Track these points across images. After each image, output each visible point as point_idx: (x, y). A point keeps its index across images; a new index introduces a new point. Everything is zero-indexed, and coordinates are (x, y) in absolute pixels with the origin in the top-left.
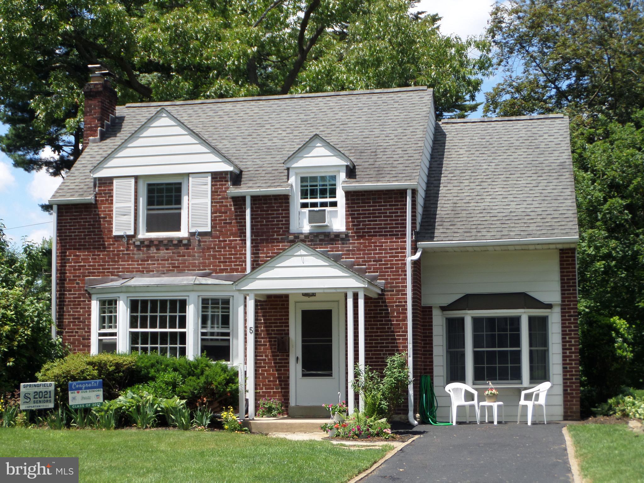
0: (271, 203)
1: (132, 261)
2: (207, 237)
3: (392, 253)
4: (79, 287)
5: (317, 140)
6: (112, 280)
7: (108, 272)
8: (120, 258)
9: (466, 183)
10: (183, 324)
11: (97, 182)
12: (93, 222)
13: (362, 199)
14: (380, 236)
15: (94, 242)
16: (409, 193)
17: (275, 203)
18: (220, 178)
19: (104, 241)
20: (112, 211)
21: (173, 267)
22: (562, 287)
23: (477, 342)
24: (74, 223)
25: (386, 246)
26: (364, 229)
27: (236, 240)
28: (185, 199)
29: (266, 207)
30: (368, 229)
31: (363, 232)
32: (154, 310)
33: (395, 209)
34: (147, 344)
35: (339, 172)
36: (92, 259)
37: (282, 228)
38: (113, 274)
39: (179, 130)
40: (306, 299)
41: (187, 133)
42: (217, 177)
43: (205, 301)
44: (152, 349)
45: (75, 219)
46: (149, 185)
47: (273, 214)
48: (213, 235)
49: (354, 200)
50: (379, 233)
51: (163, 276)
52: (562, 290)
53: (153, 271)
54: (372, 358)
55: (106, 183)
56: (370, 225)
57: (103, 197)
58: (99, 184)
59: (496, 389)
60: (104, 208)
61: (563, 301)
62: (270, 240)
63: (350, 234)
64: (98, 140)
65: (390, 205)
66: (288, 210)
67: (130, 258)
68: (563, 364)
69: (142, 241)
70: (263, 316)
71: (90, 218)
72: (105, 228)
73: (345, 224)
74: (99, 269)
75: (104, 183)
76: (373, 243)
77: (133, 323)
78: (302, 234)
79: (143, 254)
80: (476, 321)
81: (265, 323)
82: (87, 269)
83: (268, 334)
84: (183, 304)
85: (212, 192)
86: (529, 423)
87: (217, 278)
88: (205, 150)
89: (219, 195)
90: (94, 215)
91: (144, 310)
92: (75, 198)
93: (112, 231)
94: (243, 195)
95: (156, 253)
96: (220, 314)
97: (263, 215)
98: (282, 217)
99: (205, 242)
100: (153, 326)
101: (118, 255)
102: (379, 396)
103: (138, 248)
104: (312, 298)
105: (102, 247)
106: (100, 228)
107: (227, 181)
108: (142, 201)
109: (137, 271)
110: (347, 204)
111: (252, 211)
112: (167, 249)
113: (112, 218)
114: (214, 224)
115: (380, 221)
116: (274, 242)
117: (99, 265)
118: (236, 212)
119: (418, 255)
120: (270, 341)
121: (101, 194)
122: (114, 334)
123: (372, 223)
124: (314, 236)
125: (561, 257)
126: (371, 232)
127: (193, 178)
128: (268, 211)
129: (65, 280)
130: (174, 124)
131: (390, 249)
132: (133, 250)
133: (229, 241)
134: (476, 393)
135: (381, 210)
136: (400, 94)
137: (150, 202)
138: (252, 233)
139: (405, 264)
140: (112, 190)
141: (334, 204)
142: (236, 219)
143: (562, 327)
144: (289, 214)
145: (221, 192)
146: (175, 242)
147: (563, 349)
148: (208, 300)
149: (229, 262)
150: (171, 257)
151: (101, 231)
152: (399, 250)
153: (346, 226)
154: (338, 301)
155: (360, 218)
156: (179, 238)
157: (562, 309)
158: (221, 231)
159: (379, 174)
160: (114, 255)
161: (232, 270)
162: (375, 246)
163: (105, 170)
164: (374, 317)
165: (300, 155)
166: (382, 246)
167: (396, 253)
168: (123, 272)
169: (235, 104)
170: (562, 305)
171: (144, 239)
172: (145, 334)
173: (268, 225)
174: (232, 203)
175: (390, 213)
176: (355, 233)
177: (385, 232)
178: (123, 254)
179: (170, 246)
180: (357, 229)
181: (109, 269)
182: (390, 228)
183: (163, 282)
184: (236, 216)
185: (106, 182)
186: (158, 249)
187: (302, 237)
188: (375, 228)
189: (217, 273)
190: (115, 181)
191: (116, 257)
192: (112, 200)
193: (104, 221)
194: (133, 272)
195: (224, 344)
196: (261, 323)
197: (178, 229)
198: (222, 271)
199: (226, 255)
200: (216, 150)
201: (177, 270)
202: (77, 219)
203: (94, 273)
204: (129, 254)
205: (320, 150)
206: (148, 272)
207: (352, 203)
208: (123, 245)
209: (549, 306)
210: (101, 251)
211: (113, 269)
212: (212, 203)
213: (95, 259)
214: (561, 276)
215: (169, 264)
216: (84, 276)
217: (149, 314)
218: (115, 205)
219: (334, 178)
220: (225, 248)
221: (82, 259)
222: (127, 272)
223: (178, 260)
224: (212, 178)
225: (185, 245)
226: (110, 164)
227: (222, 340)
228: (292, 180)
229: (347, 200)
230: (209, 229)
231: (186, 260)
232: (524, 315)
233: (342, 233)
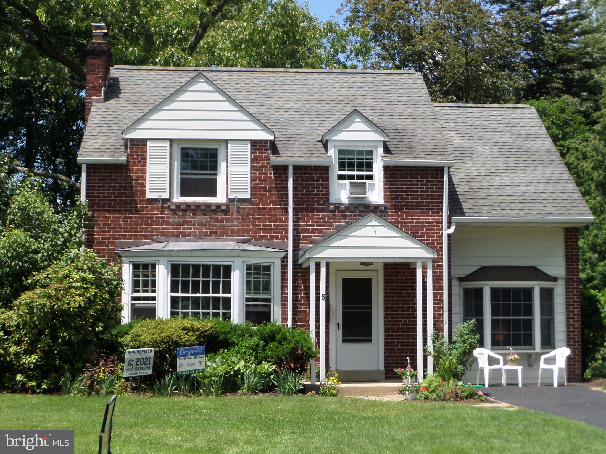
0: (312, 174)
1: (167, 225)
2: (247, 204)
3: (428, 226)
4: (109, 250)
5: (356, 115)
6: (145, 244)
7: (140, 235)
8: (154, 221)
10: (227, 290)
11: (129, 143)
12: (124, 183)
13: (400, 174)
14: (417, 209)
15: (125, 204)
16: (446, 170)
17: (315, 174)
18: (260, 146)
19: (136, 204)
20: (146, 173)
21: (210, 232)
22: (567, 262)
23: (494, 312)
24: (103, 183)
25: (422, 219)
26: (402, 202)
27: (276, 208)
28: (222, 166)
29: (307, 177)
30: (406, 202)
31: (401, 206)
32: (196, 275)
33: (431, 185)
34: (189, 309)
35: (376, 147)
36: (123, 221)
37: (322, 198)
38: (146, 237)
39: (217, 96)
40: (364, 267)
41: (225, 100)
42: (257, 145)
43: (249, 268)
44: (194, 314)
45: (104, 180)
46: (183, 149)
47: (314, 184)
48: (252, 202)
49: (392, 174)
50: (416, 207)
51: (200, 241)
52: (567, 265)
53: (190, 236)
54: (409, 325)
55: (138, 145)
56: (408, 199)
57: (135, 159)
58: (131, 145)
59: (518, 354)
60: (136, 169)
61: (567, 275)
62: (310, 210)
63: (389, 207)
64: (102, 100)
65: (426, 181)
66: (328, 181)
67: (165, 222)
68: (568, 332)
69: (178, 206)
70: (303, 283)
71: (120, 180)
72: (136, 190)
73: (383, 197)
74: (131, 232)
75: (136, 145)
76: (410, 216)
77: (174, 288)
78: (342, 204)
79: (179, 218)
80: (495, 292)
81: (305, 290)
82: (117, 232)
84: (227, 270)
85: (251, 159)
87: (257, 245)
88: (244, 117)
89: (259, 163)
90: (125, 176)
91: (186, 274)
92: (106, 158)
93: (145, 194)
94: (286, 164)
95: (193, 218)
96: (261, 280)
97: (303, 184)
98: (323, 188)
99: (245, 208)
100: (196, 291)
101: (152, 218)
103: (174, 212)
104: (369, 267)
105: (134, 210)
106: (132, 190)
107: (267, 150)
108: (177, 165)
109: (172, 236)
110: (385, 178)
111: (293, 180)
112: (204, 214)
113: (145, 180)
114: (254, 191)
115: (417, 195)
116: (314, 212)
117: (130, 228)
118: (276, 180)
119: (453, 229)
121: (133, 155)
122: (154, 299)
123: (409, 197)
124: (355, 207)
125: (566, 235)
126: (408, 206)
127: (232, 144)
128: (308, 181)
129: (93, 242)
131: (427, 223)
132: (168, 214)
133: (269, 208)
134: (501, 358)
135: (418, 185)
137: (184, 166)
138: (294, 202)
139: (442, 237)
140: (146, 152)
141: (370, 177)
142: (276, 187)
143: (567, 298)
144: (328, 184)
145: (260, 160)
146: (214, 208)
147: (567, 318)
148: (251, 265)
149: (269, 229)
150: (208, 222)
151: (134, 193)
152: (435, 224)
153: (385, 198)
154: (377, 270)
155: (398, 192)
156: (218, 203)
157: (566, 282)
158: (260, 199)
159: (412, 151)
160: (147, 218)
161: (272, 238)
162: (412, 219)
163: (137, 131)
165: (340, 128)
166: (419, 219)
167: (432, 226)
168: (158, 235)
170: (566, 278)
171: (180, 203)
172: (185, 299)
173: (308, 195)
174: (272, 172)
175: (426, 188)
176: (394, 205)
177: (422, 206)
178: (157, 218)
179: (208, 211)
180: (395, 202)
181: (142, 232)
182: (426, 202)
183: (205, 247)
184: (276, 184)
185: (141, 144)
186: (195, 214)
187: (343, 207)
188: (413, 202)
189: (256, 239)
190: (148, 144)
191: (149, 221)
192: (146, 162)
193: (136, 183)
194: (168, 236)
195: (264, 309)
196: (301, 290)
197: (214, 194)
198: (261, 238)
199: (266, 222)
200: (254, 119)
201: (215, 236)
202: (106, 180)
203: (126, 235)
204: (164, 218)
205: (358, 125)
206: (184, 236)
207: (390, 178)
208: (157, 209)
209: (555, 279)
210: (133, 214)
211: (145, 232)
212: (251, 170)
213: (127, 221)
214: (566, 252)
215: (205, 229)
216: (114, 239)
217: (191, 279)
218: (149, 168)
219: (370, 152)
220: (264, 215)
221: (112, 221)
222: (161, 236)
223: (216, 225)
224: (252, 146)
225: (223, 211)
226: (143, 125)
227: (263, 306)
228: (332, 152)
229: (385, 174)
230: (248, 196)
231: (224, 226)
232: (536, 286)
233: (381, 205)
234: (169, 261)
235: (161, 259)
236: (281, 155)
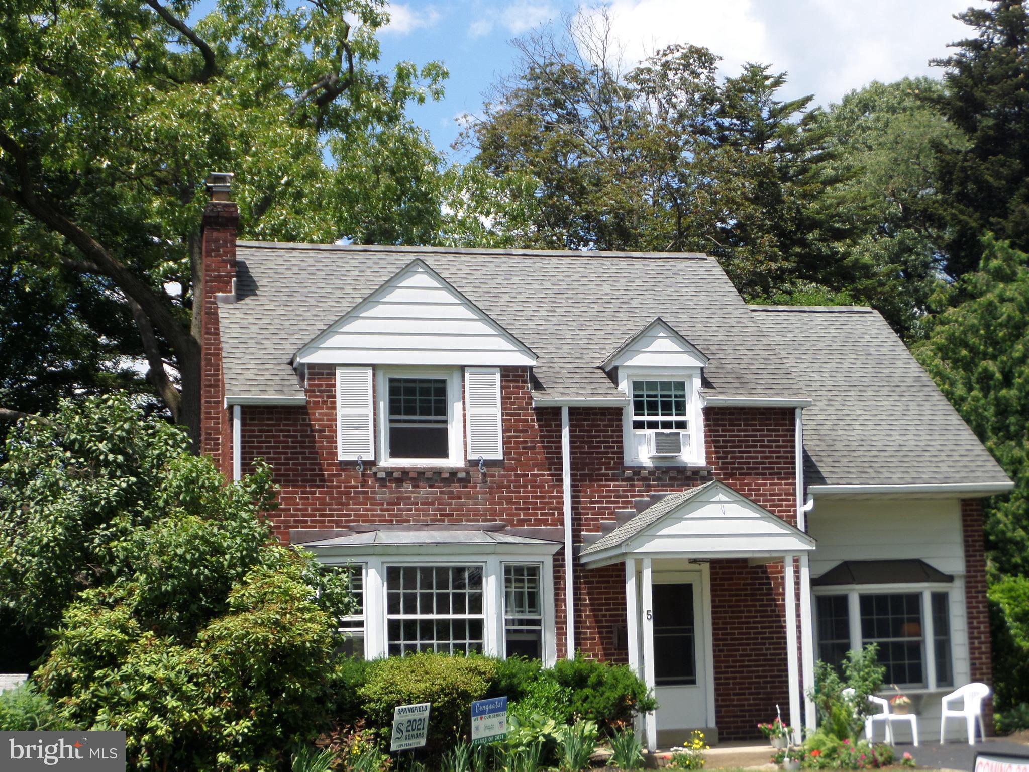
0: (596, 420)
1: (371, 504)
2: (497, 469)
3: (773, 500)
5: (659, 327)
6: (338, 535)
7: (329, 521)
8: (351, 498)
11: (306, 371)
12: (301, 437)
13: (729, 420)
14: (756, 474)
15: (303, 470)
16: (799, 413)
17: (601, 420)
18: (514, 376)
19: (321, 470)
20: (335, 420)
21: (441, 515)
22: (967, 551)
23: (865, 631)
24: (266, 437)
25: (764, 490)
26: (733, 463)
27: (543, 475)
28: (455, 409)
29: (588, 425)
30: (739, 463)
31: (732, 469)
33: (776, 436)
34: (416, 639)
35: (690, 377)
36: (301, 498)
37: (613, 459)
38: (338, 524)
39: (446, 296)
41: (458, 302)
42: (511, 375)
43: (508, 571)
45: (268, 431)
46: (391, 381)
47: (599, 437)
48: (506, 465)
49: (718, 420)
50: (754, 471)
51: (426, 529)
52: (966, 556)
53: (409, 521)
54: (751, 655)
55: (322, 374)
56: (742, 458)
57: (317, 396)
58: (310, 374)
60: (320, 414)
61: (968, 572)
62: (595, 477)
63: (714, 471)
64: (232, 299)
65: (768, 430)
66: (621, 431)
67: (368, 499)
68: (971, 659)
69: (390, 472)
70: (589, 594)
71: (294, 431)
72: (321, 448)
73: (704, 455)
74: (315, 516)
75: (319, 374)
76: (746, 484)
77: (393, 606)
78: (644, 468)
79: (391, 493)
80: (865, 600)
81: (591, 605)
82: (293, 516)
83: (597, 622)
84: (477, 575)
85: (502, 398)
87: (515, 534)
88: (489, 330)
89: (514, 403)
90: (302, 425)
91: (410, 584)
92: (271, 396)
93: (336, 454)
94: (558, 404)
95: (413, 492)
96: (526, 590)
97: (583, 437)
98: (613, 442)
99: (494, 476)
100: (426, 610)
101: (348, 493)
103: (383, 482)
105: (318, 481)
106: (314, 447)
107: (525, 382)
108: (384, 406)
109: (380, 521)
110: (706, 426)
112: (431, 486)
113: (335, 431)
114: (507, 448)
115: (755, 452)
116: (601, 480)
117: (313, 510)
118: (542, 431)
119: (810, 504)
120: (600, 633)
121: (314, 391)
122: (360, 624)
123: (744, 455)
124: (663, 473)
125: (963, 511)
126: (743, 469)
127: (471, 374)
128: (591, 431)
130: (437, 285)
131: (771, 495)
132: (374, 487)
133: (532, 475)
134: (885, 703)
135: (756, 436)
137: (394, 409)
138: (573, 464)
139: (795, 516)
140: (334, 386)
141: (684, 425)
142: (542, 442)
143: (968, 608)
144: (621, 437)
145: (516, 398)
146: (446, 475)
147: (970, 638)
148: (511, 568)
149: (533, 509)
150: (438, 499)
151: (317, 453)
152: (783, 497)
153: (707, 458)
154: (700, 571)
155: (726, 447)
156: (452, 469)
157: (966, 582)
158: (518, 460)
160: (340, 493)
161: (538, 522)
162: (749, 490)
163: (320, 352)
164: (752, 595)
165: (635, 348)
166: (759, 490)
167: (779, 500)
168: (358, 521)
170: (967, 577)
171: (392, 468)
172: (410, 624)
173: (592, 453)
174: (535, 417)
175: (769, 441)
176: (721, 469)
177: (763, 469)
178: (355, 492)
179: (436, 481)
180: (723, 463)
181: (332, 516)
182: (770, 463)
183: (439, 540)
184: (541, 437)
185: (326, 372)
186: (416, 486)
187: (645, 473)
188: (749, 463)
189: (513, 526)
190: (339, 372)
191: (344, 497)
192: (335, 402)
193: (319, 437)
194: (375, 521)
195: (531, 638)
196: (586, 605)
197: (443, 453)
198: (521, 523)
199: (528, 497)
200: (505, 332)
201: (449, 521)
202: (271, 431)
203: (306, 521)
204: (367, 492)
205: (663, 343)
206: (400, 522)
207: (715, 426)
208: (356, 477)
209: (950, 579)
210: (318, 486)
211: (338, 515)
212: (503, 415)
213: (307, 498)
215: (433, 510)
216: (287, 527)
218: (340, 412)
219: (681, 386)
220: (525, 486)
221: (283, 498)
222: (364, 521)
223: (450, 504)
224: (502, 376)
225: (460, 480)
226: (330, 342)
227: (528, 631)
228: (624, 385)
229: (707, 419)
230: (499, 456)
231: (463, 504)
232: (926, 590)
233: (701, 468)
234: (383, 563)
235: (371, 560)
236: (548, 391)
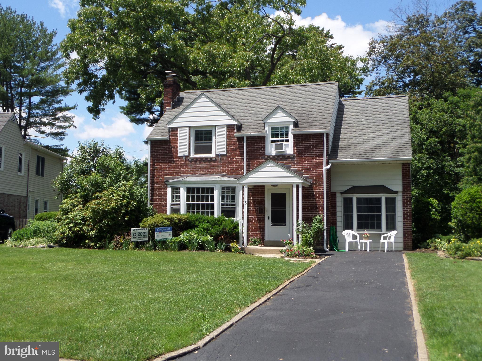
0: (256, 140)
1: (187, 169)
2: (225, 157)
3: (316, 165)
4: (161, 181)
5: (279, 109)
6: (178, 178)
7: (175, 174)
8: (182, 167)
9: (354, 130)
10: (212, 200)
12: (168, 149)
13: (302, 138)
15: (169, 159)
16: (325, 135)
17: (258, 140)
18: (231, 128)
19: (174, 159)
20: (178, 144)
21: (207, 172)
22: (403, 182)
23: (359, 210)
25: (313, 162)
26: (302, 153)
27: (239, 159)
28: (214, 138)
29: (254, 142)
30: (304, 153)
31: (302, 155)
32: (198, 193)
33: (318, 143)
34: (195, 209)
35: (290, 125)
36: (168, 167)
37: (262, 152)
38: (178, 175)
39: (211, 104)
40: (273, 187)
41: (214, 105)
42: (229, 127)
43: (223, 188)
44: (197, 212)
45: (159, 148)
46: (196, 131)
47: (257, 146)
48: (227, 156)
49: (297, 138)
50: (310, 155)
52: (403, 184)
53: (198, 174)
56: (305, 151)
57: (173, 137)
58: (171, 130)
59: (368, 233)
60: (174, 142)
61: (403, 190)
62: (255, 159)
63: (295, 156)
64: (171, 109)
65: (315, 141)
66: (265, 144)
67: (187, 167)
68: (404, 222)
69: (193, 159)
70: (252, 196)
71: (166, 147)
72: (174, 152)
74: (171, 172)
76: (307, 160)
77: (188, 199)
78: (271, 155)
79: (193, 165)
80: (359, 199)
81: (253, 199)
82: (165, 172)
83: (254, 205)
84: (212, 190)
85: (227, 135)
86: (386, 251)
87: (229, 177)
88: (223, 113)
90: (169, 146)
91: (193, 193)
92: (159, 137)
93: (177, 154)
94: (242, 136)
95: (199, 165)
96: (231, 195)
98: (262, 147)
99: (224, 159)
100: (198, 200)
101: (181, 165)
102: (309, 236)
103: (191, 162)
104: (276, 187)
105: (173, 161)
106: (172, 152)
107: (234, 129)
108: (193, 139)
109: (190, 174)
110: (294, 141)
111: (247, 144)
112: (205, 163)
113: (178, 147)
114: (228, 150)
115: (310, 149)
116: (257, 160)
118: (239, 145)
119: (329, 166)
120: (255, 208)
121: (172, 135)
122: (179, 204)
124: (278, 157)
125: (403, 168)
126: (306, 155)
127: (218, 128)
128: (254, 144)
129: (154, 178)
130: (208, 101)
131: (315, 163)
132: (188, 163)
133: (236, 159)
134: (358, 235)
135: (311, 143)
136: (321, 86)
137: (197, 139)
138: (247, 155)
139: (323, 171)
140: (178, 133)
141: (288, 141)
142: (239, 148)
143: (403, 203)
145: (231, 135)
146: (209, 159)
147: (403, 214)
148: (225, 188)
149: (235, 169)
150: (207, 167)
151: (172, 154)
152: (320, 164)
153: (293, 151)
154: (289, 189)
155: (300, 148)
156: (211, 157)
157: (403, 194)
158: (231, 154)
159: (310, 125)
160: (179, 165)
161: (237, 173)
162: (307, 162)
163: (174, 123)
164: (307, 197)
165: (271, 116)
166: (311, 162)
167: (318, 165)
168: (183, 174)
169: (239, 91)
170: (403, 192)
171: (193, 157)
172: (194, 205)
173: (255, 151)
174: (237, 140)
175: (315, 145)
176: (298, 155)
177: (313, 154)
178: (183, 165)
179: (206, 161)
180: (299, 153)
181: (176, 172)
182: (315, 153)
183: (202, 179)
185: (175, 130)
186: (200, 163)
187: (272, 157)
188: (308, 153)
189: (229, 174)
190: (179, 129)
191: (180, 167)
192: (178, 138)
193: (174, 149)
194: (188, 174)
195: (233, 209)
196: (251, 199)
197: (210, 152)
198: (232, 174)
199: (234, 166)
200: (229, 114)
201: (210, 173)
203: (169, 174)
204: (186, 165)
205: (280, 114)
206: (195, 174)
207: (296, 140)
208: (183, 161)
209: (396, 192)
210: (172, 164)
211: (178, 172)
212: (227, 140)
214: (403, 177)
215: (205, 170)
216: (164, 176)
217: (196, 195)
218: (179, 141)
219: (287, 128)
220: (233, 162)
221: (163, 167)
222: (185, 174)
223: (210, 168)
224: (227, 128)
225: (213, 161)
226: (176, 121)
227: (232, 207)
228: (267, 129)
229: (294, 138)
230: (225, 153)
231: (214, 168)
232: (383, 197)
233: (291, 155)
234: (186, 186)
235: (182, 185)
